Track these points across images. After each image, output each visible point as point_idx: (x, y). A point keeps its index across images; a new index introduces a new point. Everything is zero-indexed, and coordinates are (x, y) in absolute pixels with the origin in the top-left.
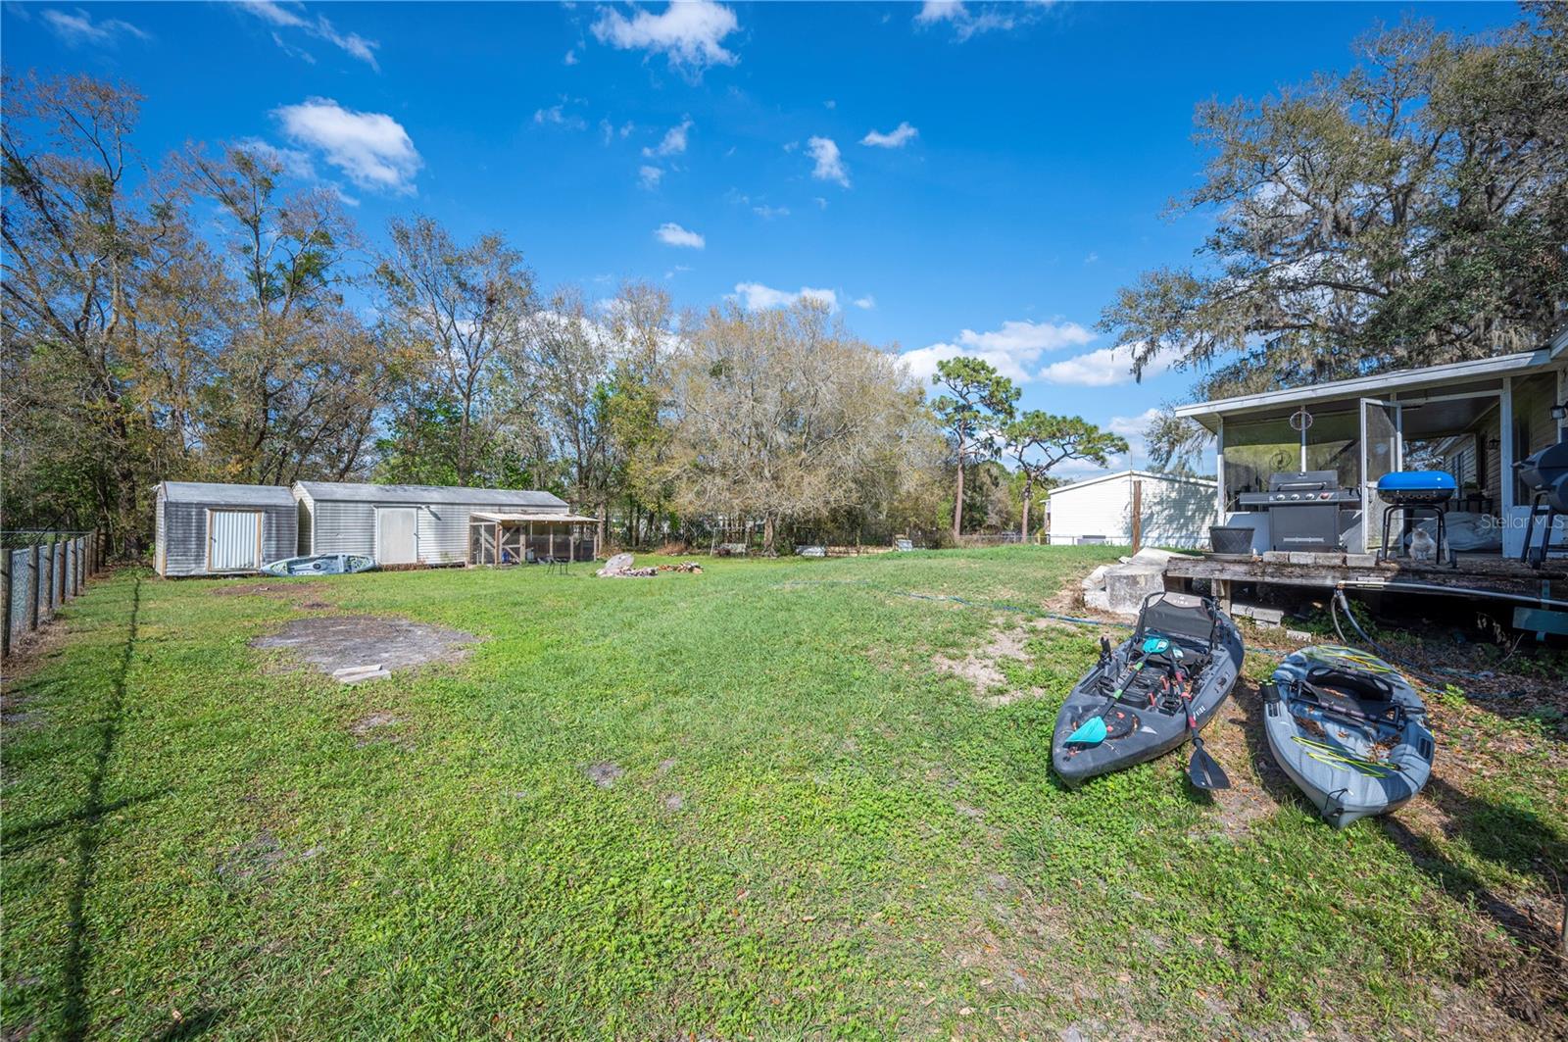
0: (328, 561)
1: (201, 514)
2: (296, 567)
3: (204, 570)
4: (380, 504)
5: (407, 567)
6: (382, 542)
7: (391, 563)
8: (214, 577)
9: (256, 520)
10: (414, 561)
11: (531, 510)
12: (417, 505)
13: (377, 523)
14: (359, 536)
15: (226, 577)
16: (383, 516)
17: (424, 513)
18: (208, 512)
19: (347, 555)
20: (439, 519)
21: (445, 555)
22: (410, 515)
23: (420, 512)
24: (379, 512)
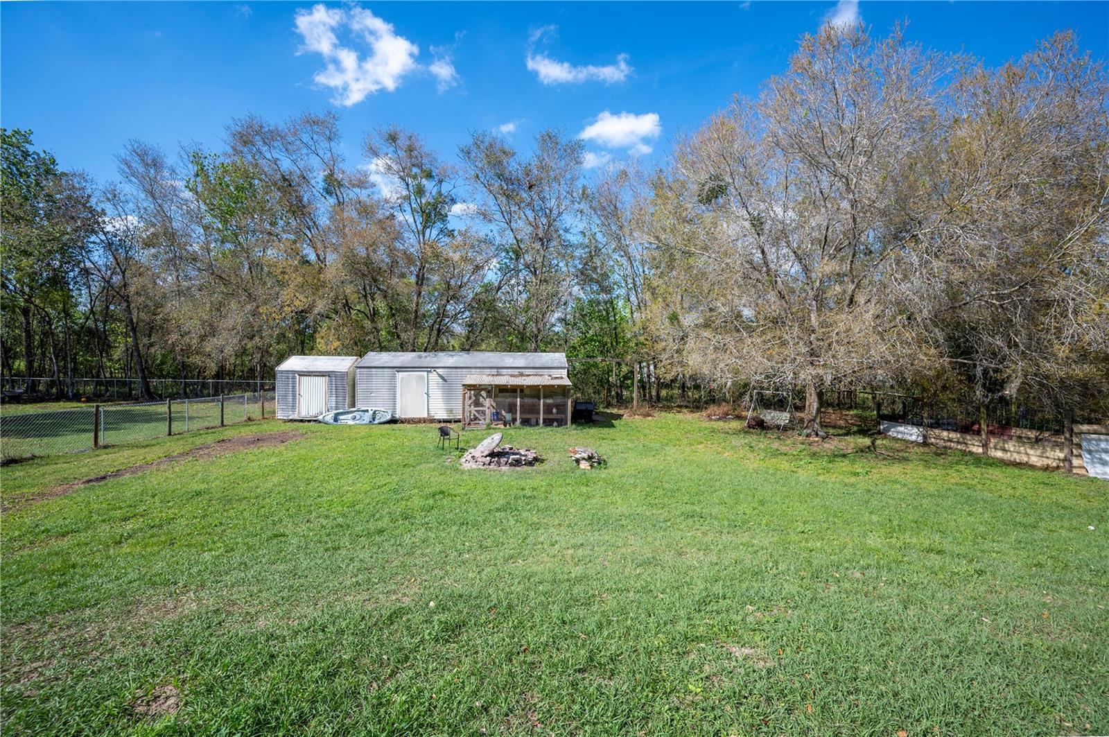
0: (362, 413)
1: (294, 378)
2: (341, 417)
3: (296, 417)
4: (400, 369)
5: (419, 421)
6: (402, 400)
7: (407, 416)
8: (302, 421)
9: (322, 381)
10: (425, 416)
11: (527, 372)
12: (430, 369)
13: (398, 385)
14: (384, 394)
15: (309, 421)
16: (402, 379)
17: (434, 377)
18: (298, 377)
19: (374, 409)
20: (445, 381)
21: (450, 411)
22: (421, 378)
23: (430, 375)
24: (400, 375)
